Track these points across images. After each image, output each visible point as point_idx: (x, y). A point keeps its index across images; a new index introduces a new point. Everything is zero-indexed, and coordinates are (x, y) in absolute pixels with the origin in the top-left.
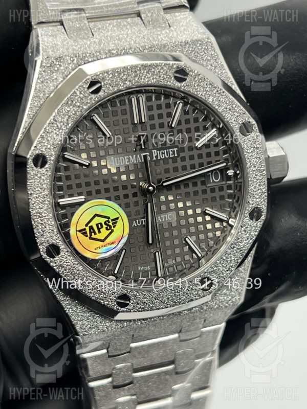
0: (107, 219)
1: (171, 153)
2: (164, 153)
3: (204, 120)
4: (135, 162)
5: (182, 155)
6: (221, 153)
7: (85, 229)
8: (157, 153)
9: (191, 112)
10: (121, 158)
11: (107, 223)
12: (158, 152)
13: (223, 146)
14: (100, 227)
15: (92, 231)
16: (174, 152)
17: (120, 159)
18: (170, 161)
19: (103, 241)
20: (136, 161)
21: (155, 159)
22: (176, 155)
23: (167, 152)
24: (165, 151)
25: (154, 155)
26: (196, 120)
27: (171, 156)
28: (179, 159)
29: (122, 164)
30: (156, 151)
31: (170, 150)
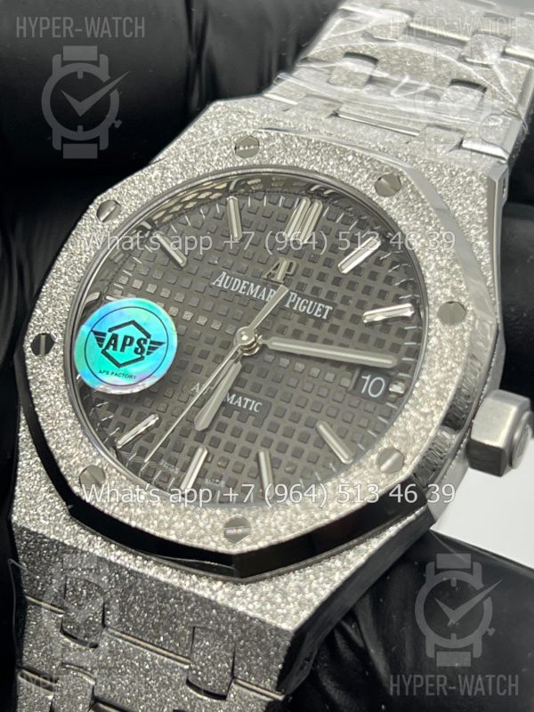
0: (145, 337)
1: (319, 309)
2: (307, 305)
3: (403, 286)
4: (255, 296)
5: (335, 321)
6: (403, 350)
7: (104, 334)
8: (297, 299)
9: (387, 263)
10: (236, 280)
11: (142, 342)
12: (299, 299)
13: (412, 341)
14: (128, 342)
15: (113, 342)
16: (324, 310)
17: (234, 280)
18: (311, 321)
19: (119, 365)
20: (257, 295)
21: (287, 306)
22: (325, 317)
23: (313, 304)
24: (311, 302)
25: (290, 300)
26: (389, 280)
27: (315, 314)
28: (326, 326)
29: (232, 289)
30: (296, 295)
31: (320, 305)
